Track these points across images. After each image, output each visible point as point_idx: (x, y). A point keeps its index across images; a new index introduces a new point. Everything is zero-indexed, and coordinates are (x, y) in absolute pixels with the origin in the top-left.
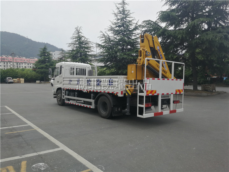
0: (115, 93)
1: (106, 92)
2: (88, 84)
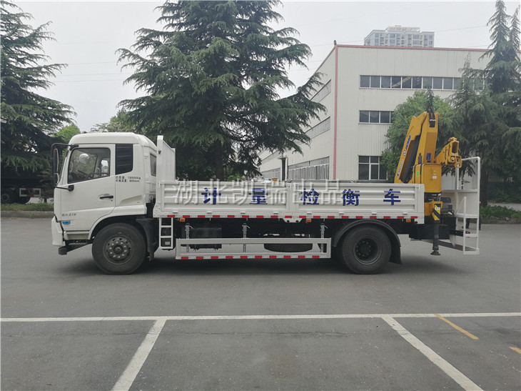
0: (408, 218)
1: (380, 217)
2: (308, 202)
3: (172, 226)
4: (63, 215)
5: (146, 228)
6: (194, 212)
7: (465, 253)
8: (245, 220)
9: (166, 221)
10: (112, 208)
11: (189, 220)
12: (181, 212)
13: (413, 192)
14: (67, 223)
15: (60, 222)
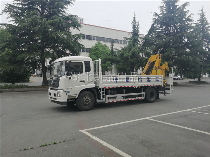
0: (160, 85)
1: (155, 85)
2: (139, 81)
3: (105, 91)
4: (67, 89)
5: (96, 92)
6: (111, 86)
7: (171, 94)
8: (124, 88)
9: (103, 89)
10: (85, 85)
11: (110, 89)
12: (107, 86)
13: (161, 78)
14: (69, 92)
15: (66, 92)
